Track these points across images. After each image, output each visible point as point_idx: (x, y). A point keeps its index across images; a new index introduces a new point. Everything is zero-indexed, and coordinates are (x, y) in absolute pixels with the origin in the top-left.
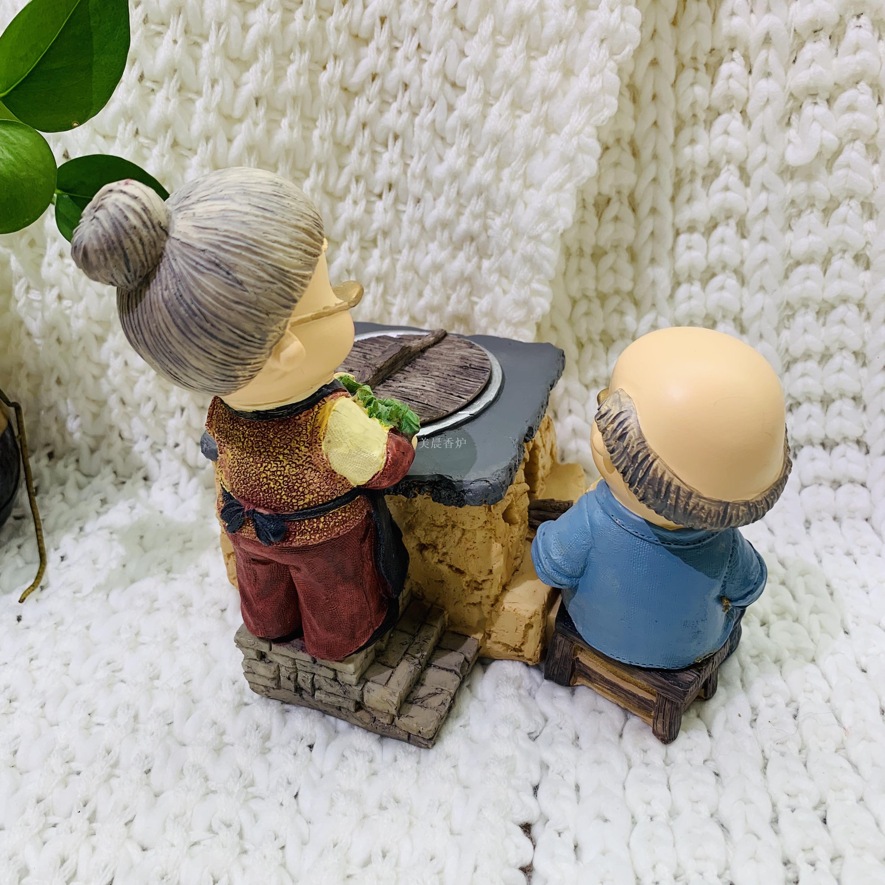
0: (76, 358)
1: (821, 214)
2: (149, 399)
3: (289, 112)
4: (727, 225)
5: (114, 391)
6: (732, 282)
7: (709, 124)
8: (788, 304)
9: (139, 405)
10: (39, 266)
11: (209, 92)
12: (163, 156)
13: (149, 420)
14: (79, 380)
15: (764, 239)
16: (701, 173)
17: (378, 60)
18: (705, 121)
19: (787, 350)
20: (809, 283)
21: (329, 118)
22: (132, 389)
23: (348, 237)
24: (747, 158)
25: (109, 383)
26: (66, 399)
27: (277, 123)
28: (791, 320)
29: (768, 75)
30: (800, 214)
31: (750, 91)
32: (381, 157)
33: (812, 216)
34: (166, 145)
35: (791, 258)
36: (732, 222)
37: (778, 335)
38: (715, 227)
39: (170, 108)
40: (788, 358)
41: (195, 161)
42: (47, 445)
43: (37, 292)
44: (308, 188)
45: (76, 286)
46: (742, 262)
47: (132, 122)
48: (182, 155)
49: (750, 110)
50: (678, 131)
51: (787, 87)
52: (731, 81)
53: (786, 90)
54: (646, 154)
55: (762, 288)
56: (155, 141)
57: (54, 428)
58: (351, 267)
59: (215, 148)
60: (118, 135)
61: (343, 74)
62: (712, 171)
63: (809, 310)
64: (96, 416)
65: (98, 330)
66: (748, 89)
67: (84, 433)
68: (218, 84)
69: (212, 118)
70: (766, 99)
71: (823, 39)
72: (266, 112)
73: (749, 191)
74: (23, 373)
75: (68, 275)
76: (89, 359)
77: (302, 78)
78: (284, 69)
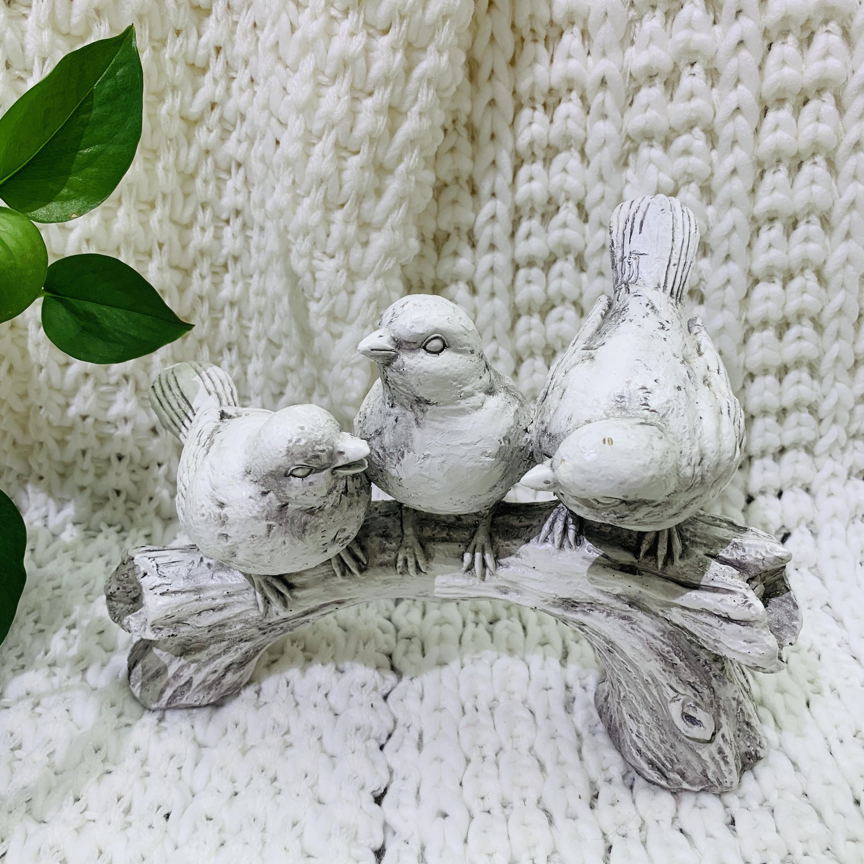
4: (567, 260)
6: (572, 313)
7: (547, 162)
15: (601, 274)
16: (540, 210)
17: (215, 90)
18: (544, 160)
21: (169, 149)
23: (198, 265)
24: (586, 196)
29: (605, 117)
31: (588, 132)
32: (225, 184)
36: (571, 258)
38: (555, 261)
46: (581, 295)
49: (587, 150)
50: (516, 169)
51: (624, 130)
52: (569, 121)
53: (622, 133)
54: (485, 191)
58: (204, 294)
61: (182, 105)
62: (551, 208)
66: (585, 129)
70: (603, 141)
71: (658, 85)
73: (587, 227)
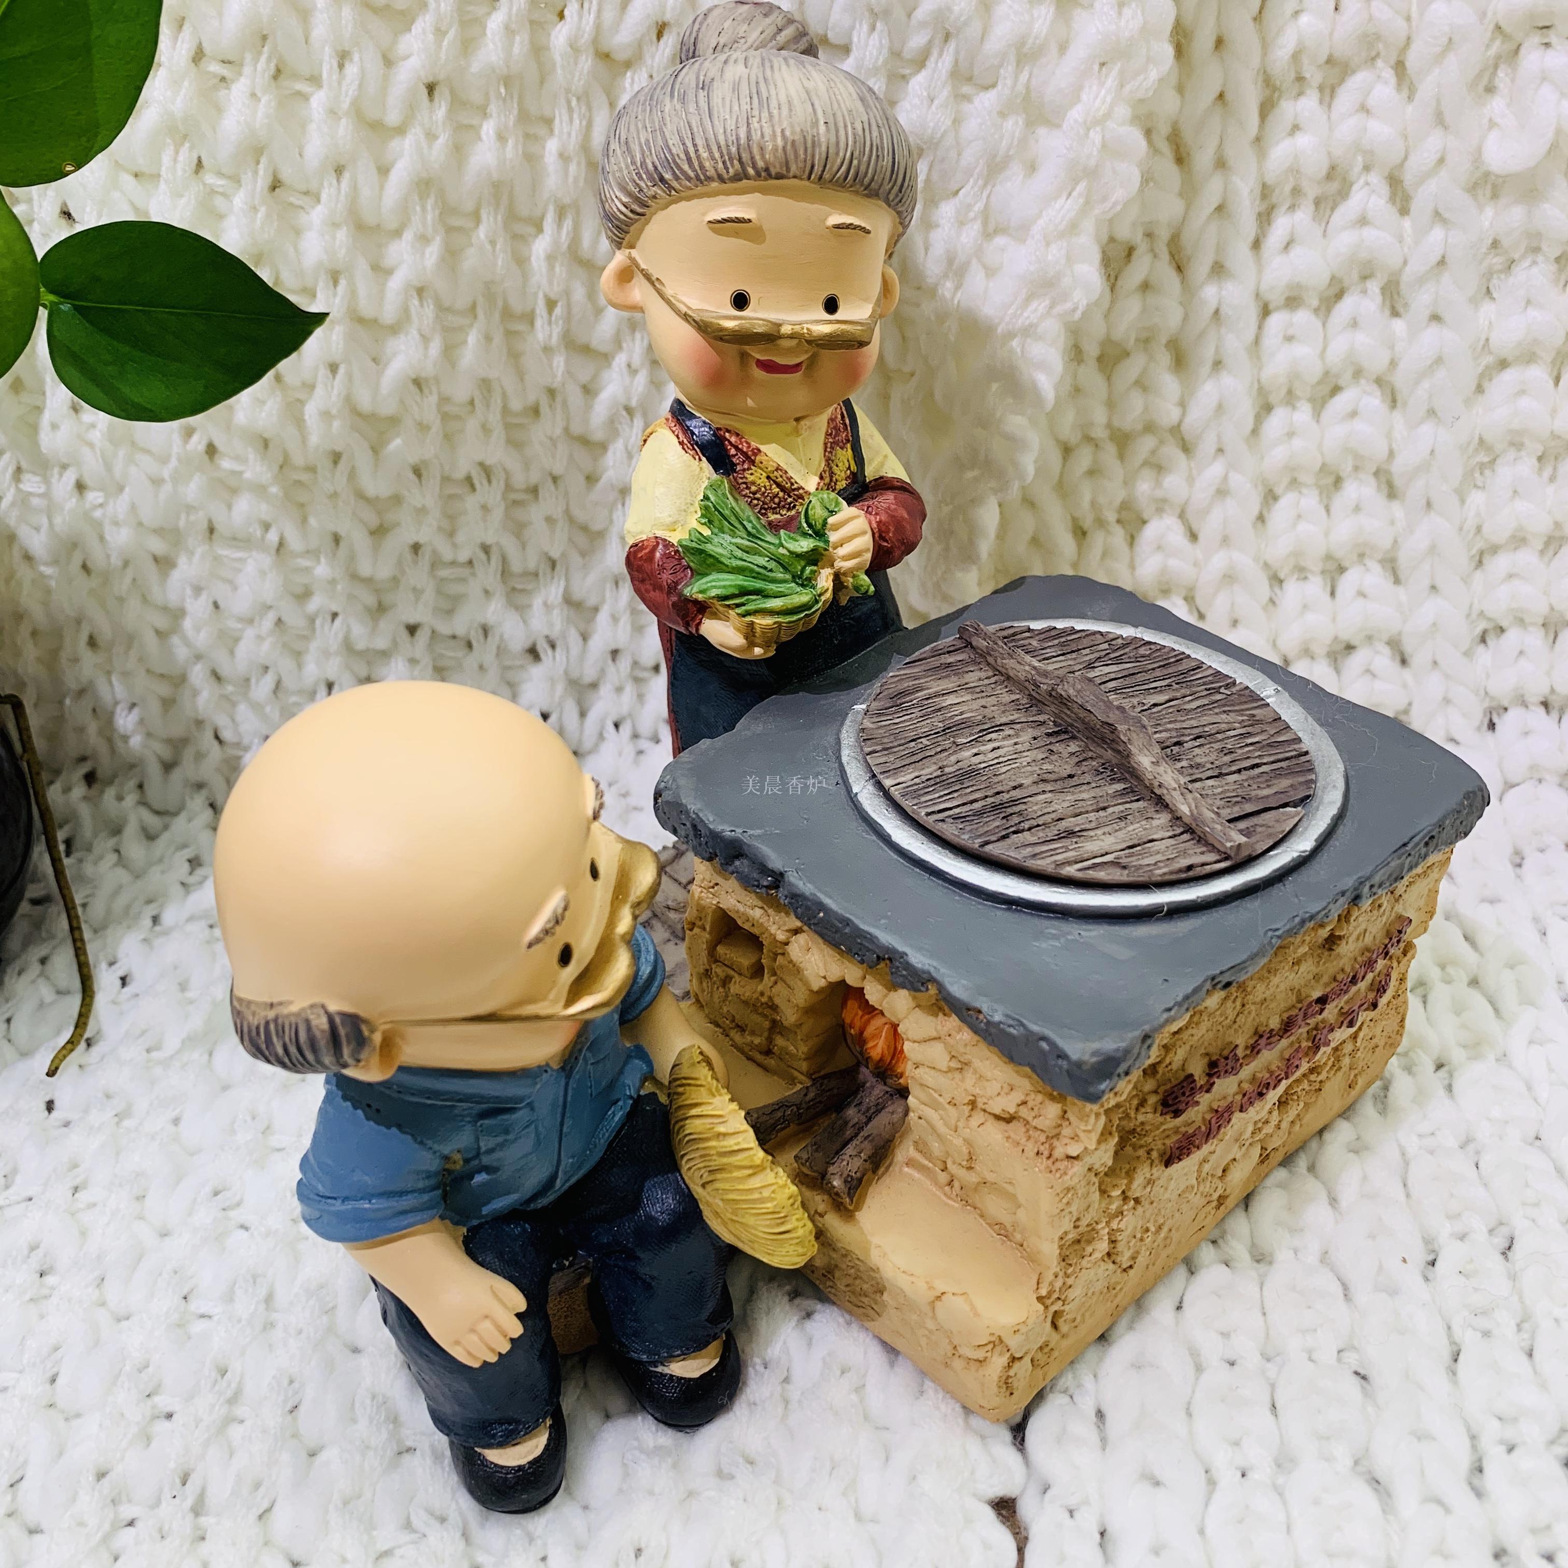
0: (121, 600)
1: (1553, 267)
2: (266, 668)
3: (493, 108)
4: (1364, 292)
5: (198, 657)
6: (1373, 401)
7: (1328, 92)
8: (1481, 441)
9: (248, 680)
10: (34, 428)
11: (335, 77)
12: (255, 209)
13: (268, 709)
14: (130, 639)
15: (1436, 318)
16: (1312, 192)
18: (1321, 88)
19: (1479, 529)
20: (1525, 402)
21: (575, 116)
22: (232, 653)
23: (624, 345)
24: (1405, 159)
25: (187, 643)
26: (109, 673)
27: (474, 130)
28: (1487, 472)
30: (1510, 264)
31: (1414, 24)
33: (1535, 270)
34: (258, 189)
35: (1491, 353)
36: (1374, 287)
37: (1463, 501)
38: (1339, 295)
39: (260, 114)
40: (1480, 544)
41: (317, 215)
42: (83, 759)
43: (38, 479)
44: (542, 255)
45: (108, 467)
46: (1393, 363)
47: (187, 145)
48: (291, 204)
49: (1412, 61)
50: (1266, 109)
51: (1490, 14)
53: (1488, 19)
54: (1203, 159)
55: (1432, 412)
56: (236, 180)
57: (92, 728)
58: (634, 403)
59: (355, 188)
60: (163, 173)
61: (598, 27)
62: (1334, 186)
63: (1523, 453)
64: (168, 703)
65: (157, 546)
66: (1408, 19)
67: (149, 735)
68: (351, 60)
69: (344, 129)
70: (1445, 40)
72: (450, 111)
73: (1407, 223)
74: (25, 629)
75: (91, 445)
76: (145, 600)
77: (518, 38)
78: (479, 23)
